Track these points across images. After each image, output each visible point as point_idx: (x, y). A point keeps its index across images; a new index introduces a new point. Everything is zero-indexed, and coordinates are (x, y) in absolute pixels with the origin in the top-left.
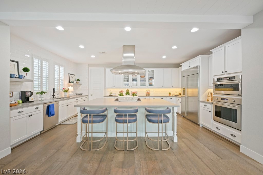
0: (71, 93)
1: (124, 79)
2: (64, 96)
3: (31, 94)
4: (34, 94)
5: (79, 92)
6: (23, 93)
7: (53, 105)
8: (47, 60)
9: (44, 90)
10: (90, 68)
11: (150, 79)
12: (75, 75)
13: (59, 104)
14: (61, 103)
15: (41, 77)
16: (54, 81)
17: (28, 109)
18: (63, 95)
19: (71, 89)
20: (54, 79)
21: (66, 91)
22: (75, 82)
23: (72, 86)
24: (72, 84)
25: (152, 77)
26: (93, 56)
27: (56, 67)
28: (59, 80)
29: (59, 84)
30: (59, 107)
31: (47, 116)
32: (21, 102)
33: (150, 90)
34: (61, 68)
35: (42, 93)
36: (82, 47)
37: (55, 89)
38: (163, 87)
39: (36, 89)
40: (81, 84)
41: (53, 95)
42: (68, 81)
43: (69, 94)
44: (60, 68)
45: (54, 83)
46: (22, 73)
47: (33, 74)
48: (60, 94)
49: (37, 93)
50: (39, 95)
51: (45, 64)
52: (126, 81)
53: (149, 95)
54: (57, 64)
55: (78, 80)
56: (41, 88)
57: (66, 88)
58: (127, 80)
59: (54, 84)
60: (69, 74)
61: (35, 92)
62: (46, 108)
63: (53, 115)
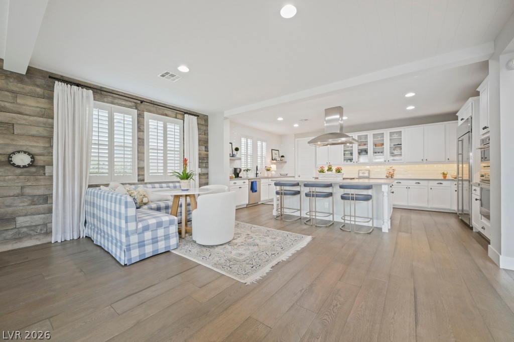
0: (273, 172)
1: (345, 151)
2: (266, 176)
3: (240, 171)
4: (242, 171)
5: (283, 173)
6: (235, 169)
7: (256, 182)
8: (251, 138)
9: (249, 167)
10: (296, 140)
11: (395, 147)
12: (278, 151)
13: (262, 182)
14: (262, 181)
15: (247, 155)
16: (257, 158)
17: (239, 182)
18: (266, 174)
19: (274, 167)
20: (257, 156)
21: (268, 170)
22: (278, 159)
23: (274, 163)
24: (275, 161)
25: (398, 145)
26: (296, 125)
27: (259, 143)
28: (262, 157)
29: (262, 162)
30: (261, 185)
31: (251, 191)
32: (234, 177)
33: (394, 167)
34: (264, 144)
35: (247, 170)
36: (280, 119)
37: (258, 167)
38: (425, 161)
39: (243, 167)
40: (286, 162)
41: (257, 174)
42: (271, 158)
43: (272, 174)
44: (262, 143)
45: (257, 160)
46: (235, 152)
47: (241, 152)
48: (262, 173)
49: (244, 171)
50: (245, 172)
51: (250, 141)
52: (348, 154)
53: (392, 176)
54: (260, 140)
55: (283, 156)
56: (247, 166)
57: (268, 166)
58: (349, 152)
59: (257, 162)
60: (272, 150)
61: (243, 169)
62: (250, 183)
63: (256, 191)
